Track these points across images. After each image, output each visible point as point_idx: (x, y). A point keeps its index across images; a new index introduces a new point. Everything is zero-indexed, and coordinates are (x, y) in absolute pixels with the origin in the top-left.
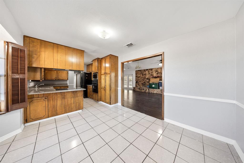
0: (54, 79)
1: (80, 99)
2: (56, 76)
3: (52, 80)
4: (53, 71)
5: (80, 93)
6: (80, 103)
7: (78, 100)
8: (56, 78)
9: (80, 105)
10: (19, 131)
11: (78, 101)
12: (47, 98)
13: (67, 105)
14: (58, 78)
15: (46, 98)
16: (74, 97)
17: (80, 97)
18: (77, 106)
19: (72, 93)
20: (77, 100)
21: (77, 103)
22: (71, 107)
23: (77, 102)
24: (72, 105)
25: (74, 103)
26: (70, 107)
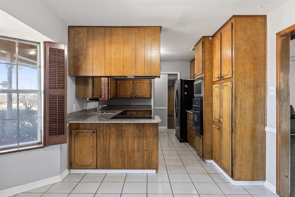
0: (130, 97)
1: (151, 143)
2: (132, 90)
3: (126, 98)
4: (127, 81)
5: (151, 129)
6: (152, 153)
7: (147, 144)
8: (132, 94)
9: (152, 157)
10: (58, 179)
11: (147, 147)
12: (96, 132)
13: (126, 151)
14: (135, 94)
15: (94, 132)
16: (139, 137)
17: (151, 140)
18: (145, 159)
19: (135, 127)
20: (145, 145)
21: (145, 152)
22: (133, 158)
23: (145, 148)
24: (136, 155)
25: (138, 151)
26: (131, 157)
